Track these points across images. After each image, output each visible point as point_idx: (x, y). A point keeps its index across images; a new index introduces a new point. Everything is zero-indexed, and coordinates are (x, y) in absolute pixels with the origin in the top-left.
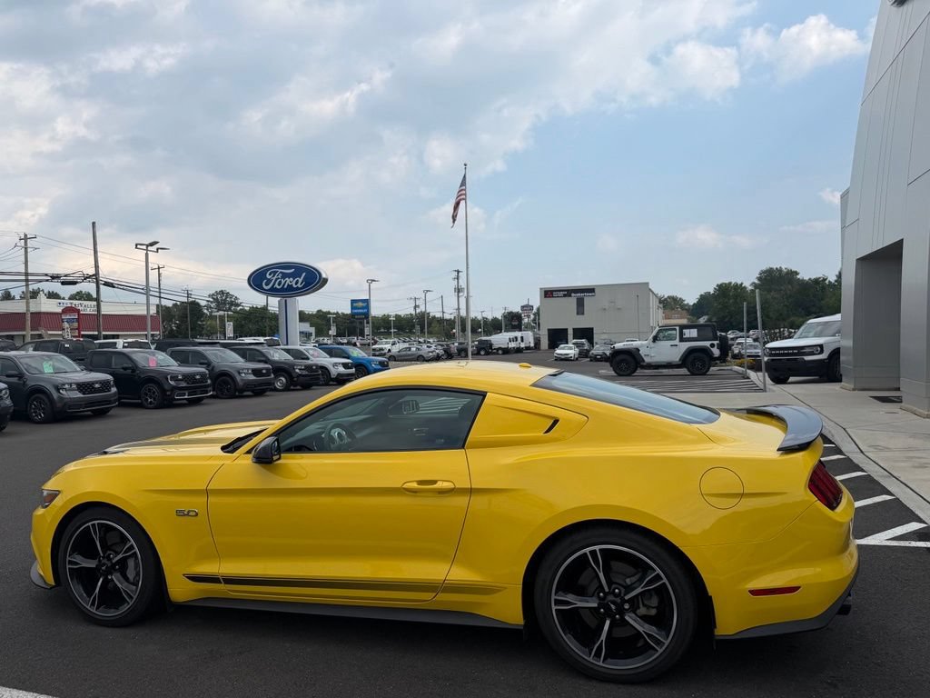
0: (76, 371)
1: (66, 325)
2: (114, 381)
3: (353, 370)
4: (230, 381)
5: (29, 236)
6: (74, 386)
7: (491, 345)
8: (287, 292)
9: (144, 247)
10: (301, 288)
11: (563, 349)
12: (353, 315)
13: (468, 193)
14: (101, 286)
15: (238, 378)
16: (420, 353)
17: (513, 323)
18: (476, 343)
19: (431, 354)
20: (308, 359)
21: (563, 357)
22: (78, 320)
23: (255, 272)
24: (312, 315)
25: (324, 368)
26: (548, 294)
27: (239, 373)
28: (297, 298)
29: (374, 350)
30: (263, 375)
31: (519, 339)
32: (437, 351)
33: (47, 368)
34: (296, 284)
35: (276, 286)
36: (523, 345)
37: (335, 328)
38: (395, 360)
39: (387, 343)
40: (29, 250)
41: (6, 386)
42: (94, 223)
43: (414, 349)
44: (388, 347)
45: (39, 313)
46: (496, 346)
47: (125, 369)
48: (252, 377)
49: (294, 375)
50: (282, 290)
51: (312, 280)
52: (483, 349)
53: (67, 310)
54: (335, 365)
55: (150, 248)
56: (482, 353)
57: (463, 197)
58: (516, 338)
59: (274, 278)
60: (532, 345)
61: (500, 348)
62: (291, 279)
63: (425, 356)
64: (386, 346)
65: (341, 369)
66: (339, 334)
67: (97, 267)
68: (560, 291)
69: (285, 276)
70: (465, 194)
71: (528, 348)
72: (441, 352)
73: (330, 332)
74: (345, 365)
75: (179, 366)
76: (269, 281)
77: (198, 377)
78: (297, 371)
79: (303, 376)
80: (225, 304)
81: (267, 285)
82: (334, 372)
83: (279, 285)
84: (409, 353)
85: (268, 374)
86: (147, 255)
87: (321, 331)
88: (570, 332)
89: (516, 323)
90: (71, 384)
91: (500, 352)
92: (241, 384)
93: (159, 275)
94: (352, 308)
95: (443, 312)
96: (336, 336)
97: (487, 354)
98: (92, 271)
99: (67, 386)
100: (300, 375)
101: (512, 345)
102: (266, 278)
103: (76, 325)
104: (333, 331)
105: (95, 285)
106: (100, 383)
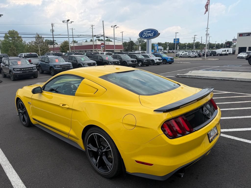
0: (89, 60)
1: (101, 48)
2: (97, 63)
3: (162, 61)
4: (126, 63)
5: (93, 25)
6: (87, 64)
7: (216, 53)
8: (149, 38)
9: (113, 27)
10: (152, 37)
11: (241, 54)
12: (174, 44)
13: (210, 2)
14: (105, 38)
15: (128, 63)
16: (190, 55)
17: (227, 45)
18: (210, 52)
19: (193, 56)
20: (149, 57)
21: (240, 57)
22: (104, 46)
23: (140, 33)
24: (163, 44)
25: (153, 60)
26: (241, 35)
27: (128, 62)
28: (151, 39)
29: (177, 54)
30: (134, 62)
31: (227, 51)
32: (196, 55)
33: (83, 59)
34: (151, 35)
35: (146, 36)
36: (228, 53)
37: (168, 48)
38: (182, 57)
39: (181, 52)
40: (93, 29)
41: (71, 63)
42: (103, 21)
43: (188, 54)
44: (181, 53)
45: (97, 45)
46: (217, 53)
47: (100, 60)
48: (131, 63)
49: (143, 62)
50: (148, 37)
51: (155, 34)
52: (212, 54)
53: (102, 44)
54: (156, 59)
55: (115, 27)
56: (212, 55)
57: (209, 3)
58: (226, 50)
59: (146, 34)
60: (231, 53)
61: (219, 54)
62: (150, 34)
63: (191, 56)
64: (180, 53)
65: (158, 61)
66: (170, 49)
67: (104, 33)
68: (245, 34)
69: (148, 33)
70: (209, 2)
71: (230, 54)
72: (197, 55)
73: (167, 49)
74: (159, 60)
75: (113, 59)
76: (144, 35)
77: (116, 62)
78: (144, 61)
79: (146, 62)
80: (141, 41)
81: (144, 36)
82: (156, 61)
83: (147, 36)
84: (186, 55)
85: (136, 62)
86: (114, 29)
87: (165, 49)
88: (247, 48)
89: (228, 45)
90: (86, 63)
91: (219, 55)
92: (128, 64)
93: (122, 34)
94: (174, 41)
95: (202, 42)
96: (169, 50)
97: (214, 55)
98: (103, 34)
99: (85, 64)
100: (145, 62)
101: (223, 53)
102: (143, 34)
103: (104, 48)
104: (168, 49)
105: (103, 37)
106: (93, 63)
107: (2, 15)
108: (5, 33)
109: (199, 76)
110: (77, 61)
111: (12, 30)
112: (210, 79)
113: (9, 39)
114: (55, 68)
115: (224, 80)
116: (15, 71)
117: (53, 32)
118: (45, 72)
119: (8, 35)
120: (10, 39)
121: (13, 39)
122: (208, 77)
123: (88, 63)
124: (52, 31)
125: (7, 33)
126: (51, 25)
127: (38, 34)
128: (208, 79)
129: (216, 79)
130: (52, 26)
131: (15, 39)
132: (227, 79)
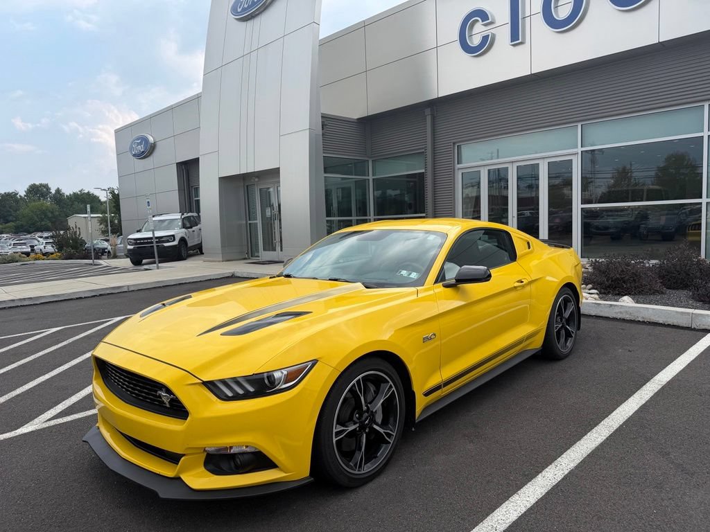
109: (24, 299)
112: (61, 301)
115: (101, 295)
122: (54, 295)
128: (56, 301)
129: (81, 298)
132: (108, 292)
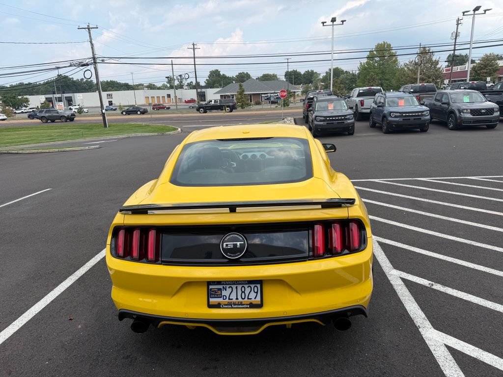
0: (482, 102)
6: (469, 111)
33: (466, 100)
41: (428, 109)
90: (467, 110)
106: (486, 109)
107: (345, 21)
108: (370, 50)
110: (448, 104)
111: (383, 43)
113: (375, 60)
114: (390, 119)
116: (317, 121)
117: (458, 37)
118: (377, 125)
119: (375, 52)
120: (377, 59)
121: (380, 60)
123: (471, 110)
124: (454, 35)
125: (373, 50)
126: (455, 23)
127: (422, 46)
130: (458, 24)
131: (385, 59)
